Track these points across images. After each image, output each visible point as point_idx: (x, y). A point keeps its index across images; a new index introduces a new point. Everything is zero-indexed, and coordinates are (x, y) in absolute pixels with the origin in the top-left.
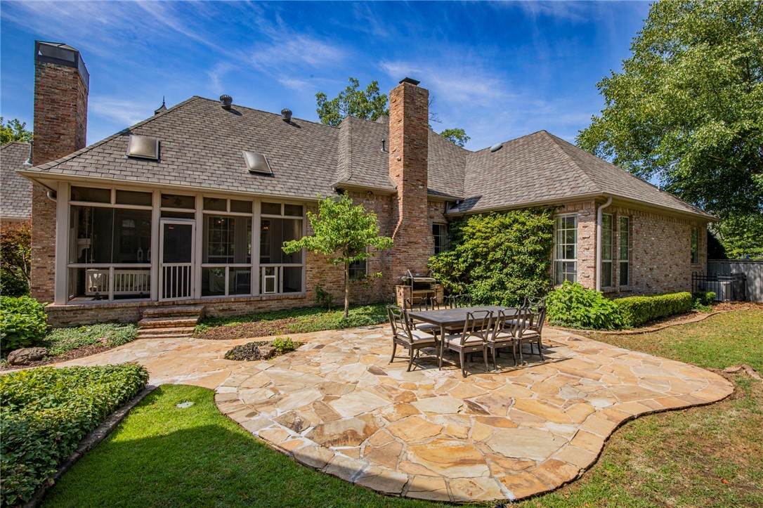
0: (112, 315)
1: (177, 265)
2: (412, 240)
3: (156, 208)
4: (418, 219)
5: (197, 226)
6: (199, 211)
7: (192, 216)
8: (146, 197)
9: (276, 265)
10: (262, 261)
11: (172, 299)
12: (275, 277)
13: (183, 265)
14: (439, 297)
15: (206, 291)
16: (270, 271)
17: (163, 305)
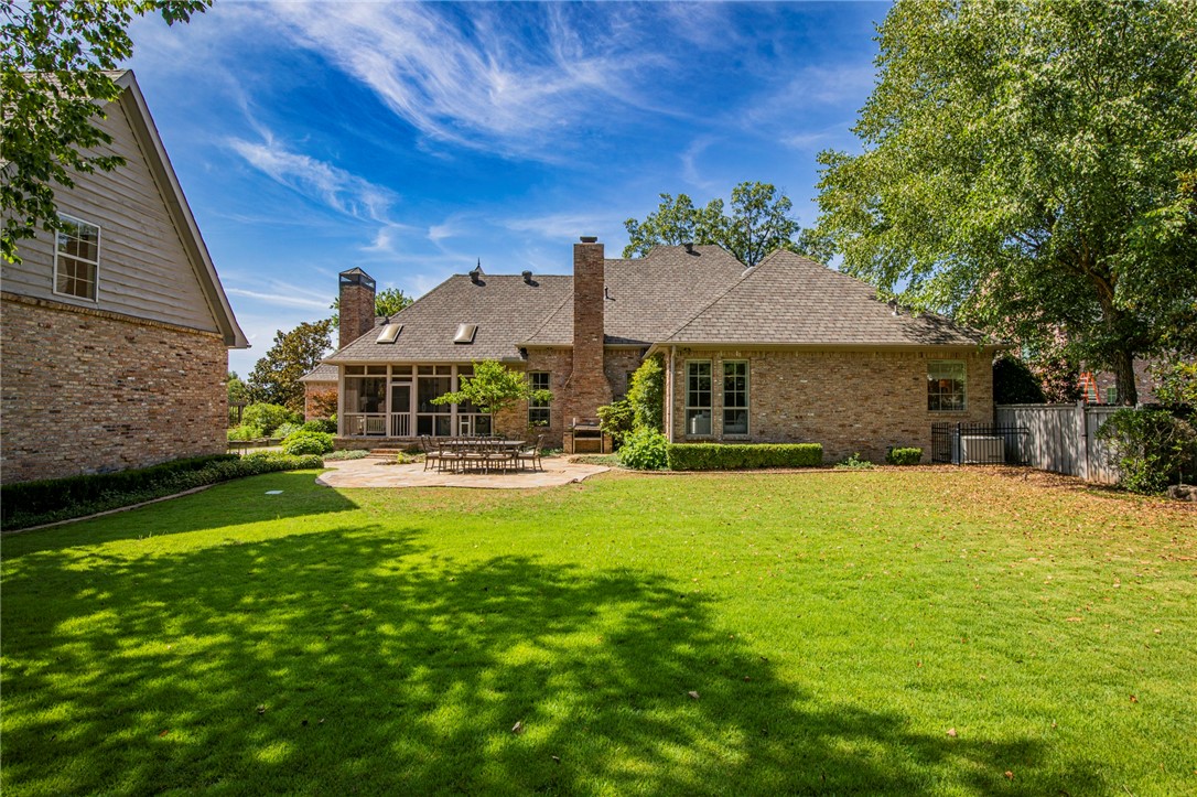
0: (364, 445)
1: (400, 414)
2: (585, 390)
3: (389, 376)
4: (592, 370)
5: (414, 387)
6: (415, 376)
7: (410, 380)
8: (382, 369)
9: (469, 415)
10: (459, 411)
11: (397, 437)
12: (469, 423)
13: (404, 413)
14: (608, 445)
15: (420, 432)
16: (465, 418)
17: (391, 440)
